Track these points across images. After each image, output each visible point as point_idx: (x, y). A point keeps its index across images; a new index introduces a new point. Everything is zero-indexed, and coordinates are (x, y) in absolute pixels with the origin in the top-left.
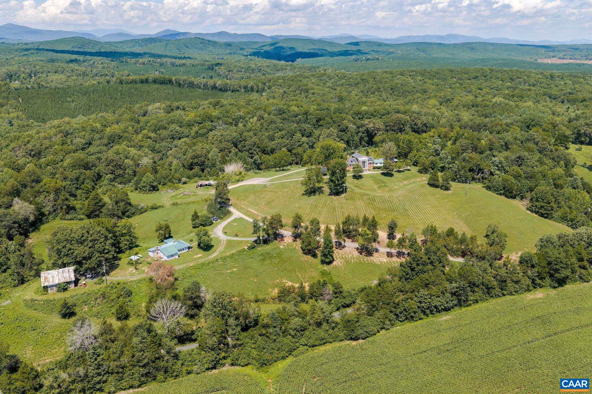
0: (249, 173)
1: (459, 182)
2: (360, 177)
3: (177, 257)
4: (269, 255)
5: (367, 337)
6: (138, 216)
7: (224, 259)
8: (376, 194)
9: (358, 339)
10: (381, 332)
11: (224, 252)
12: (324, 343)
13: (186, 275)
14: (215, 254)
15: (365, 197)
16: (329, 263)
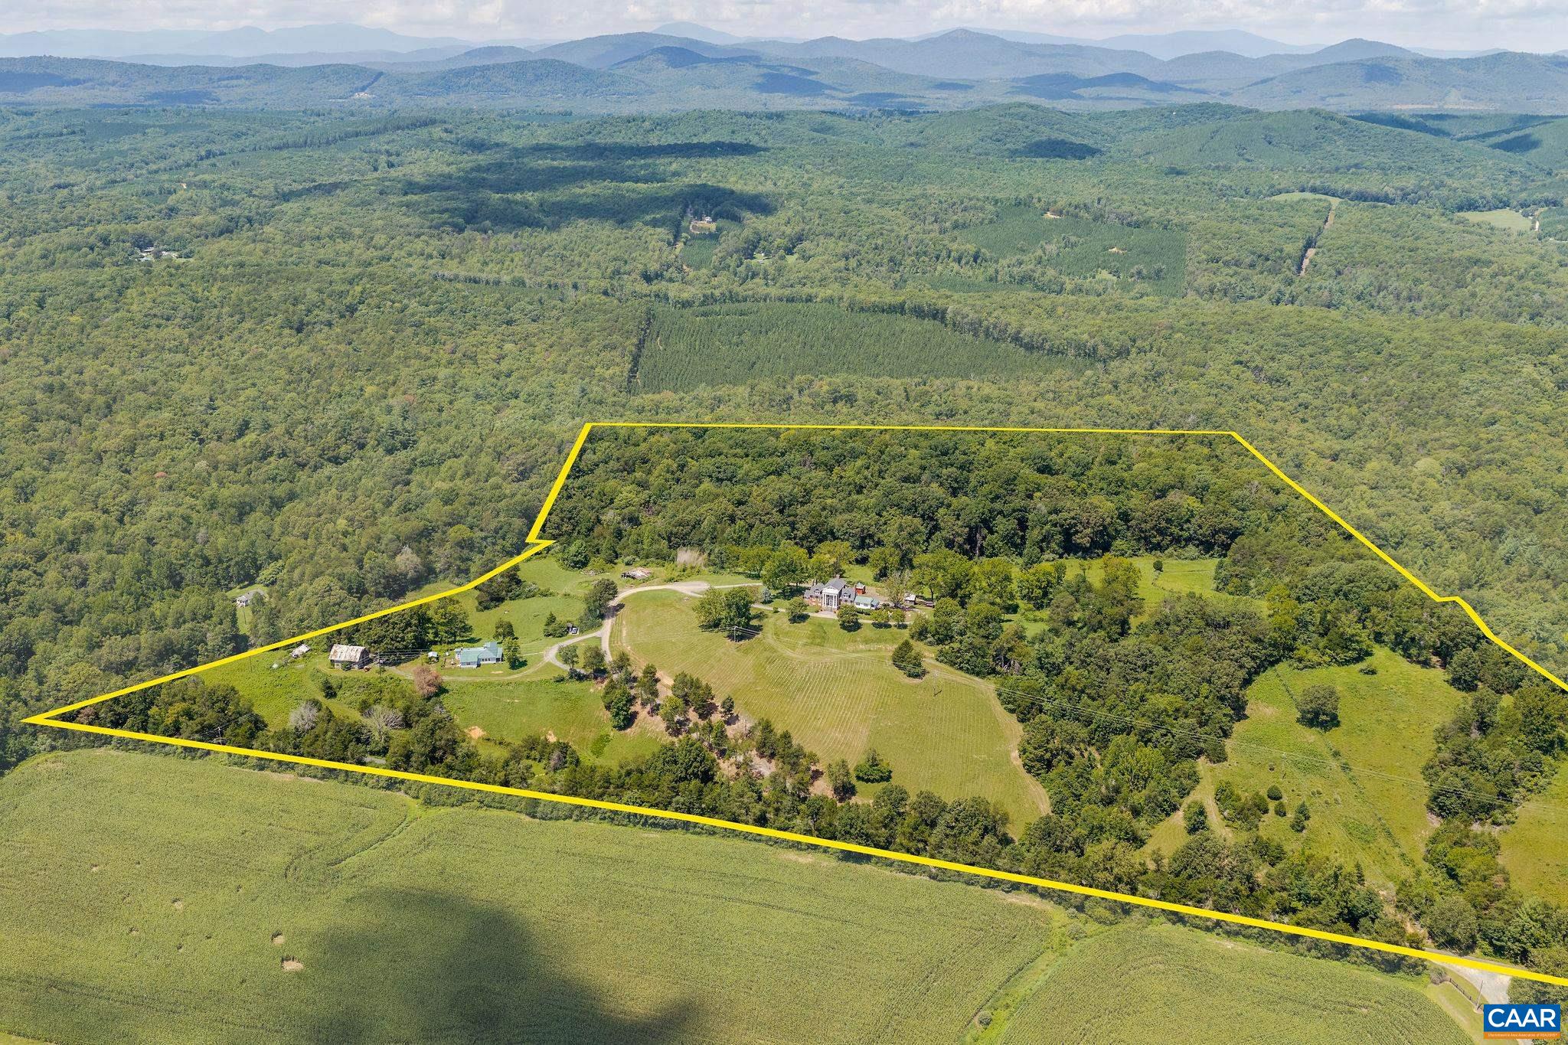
2: (804, 618)
3: (475, 666)
4: (566, 696)
5: (543, 819)
6: (521, 601)
7: (518, 684)
8: (789, 653)
9: (534, 817)
10: (567, 821)
11: (527, 676)
12: (501, 808)
13: (462, 691)
14: (517, 675)
15: (767, 654)
16: (621, 728)
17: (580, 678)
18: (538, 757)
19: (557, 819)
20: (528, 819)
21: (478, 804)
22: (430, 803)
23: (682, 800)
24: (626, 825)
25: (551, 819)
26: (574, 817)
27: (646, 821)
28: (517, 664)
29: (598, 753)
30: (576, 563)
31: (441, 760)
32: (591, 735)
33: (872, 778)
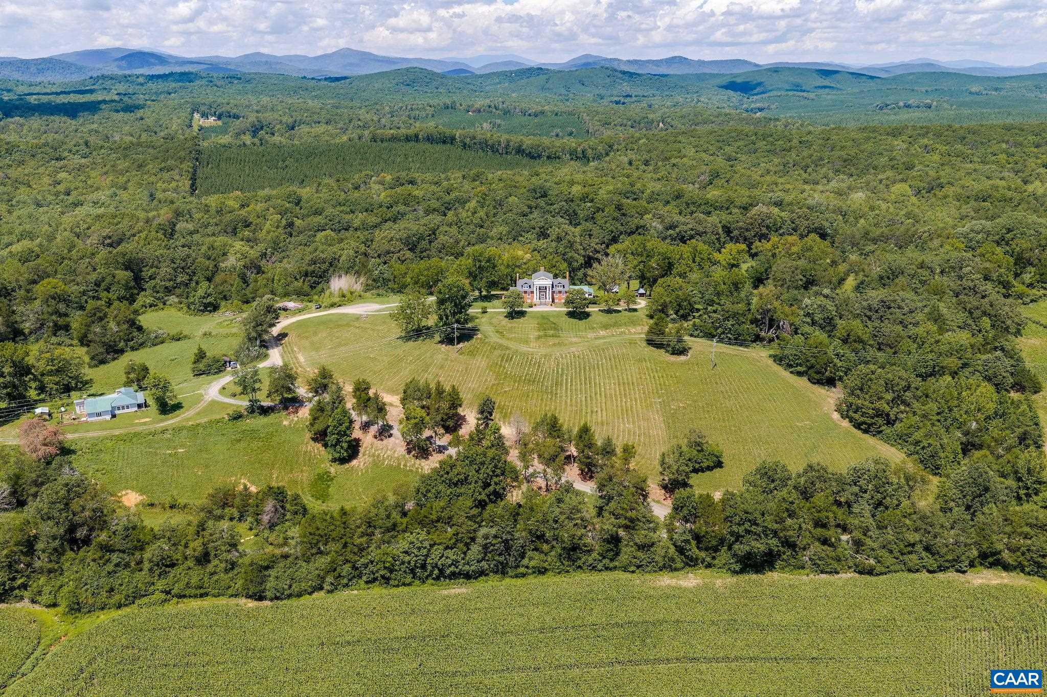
0: (368, 294)
1: (721, 341)
2: (522, 314)
3: (108, 417)
4: (253, 434)
5: (277, 598)
6: (147, 350)
7: (178, 430)
8: (524, 348)
9: (261, 598)
10: (315, 595)
11: (188, 419)
12: (202, 596)
13: (96, 448)
14: (172, 421)
15: (497, 353)
16: (343, 461)
17: (265, 411)
18: (236, 515)
19: (299, 595)
20: (251, 604)
21: (163, 596)
22: (79, 610)
23: (493, 531)
24: (409, 585)
25: (290, 596)
26: (327, 587)
27: (441, 571)
28: (166, 408)
29: (323, 496)
30: (206, 306)
31: (87, 541)
32: (305, 476)
33: (704, 465)
